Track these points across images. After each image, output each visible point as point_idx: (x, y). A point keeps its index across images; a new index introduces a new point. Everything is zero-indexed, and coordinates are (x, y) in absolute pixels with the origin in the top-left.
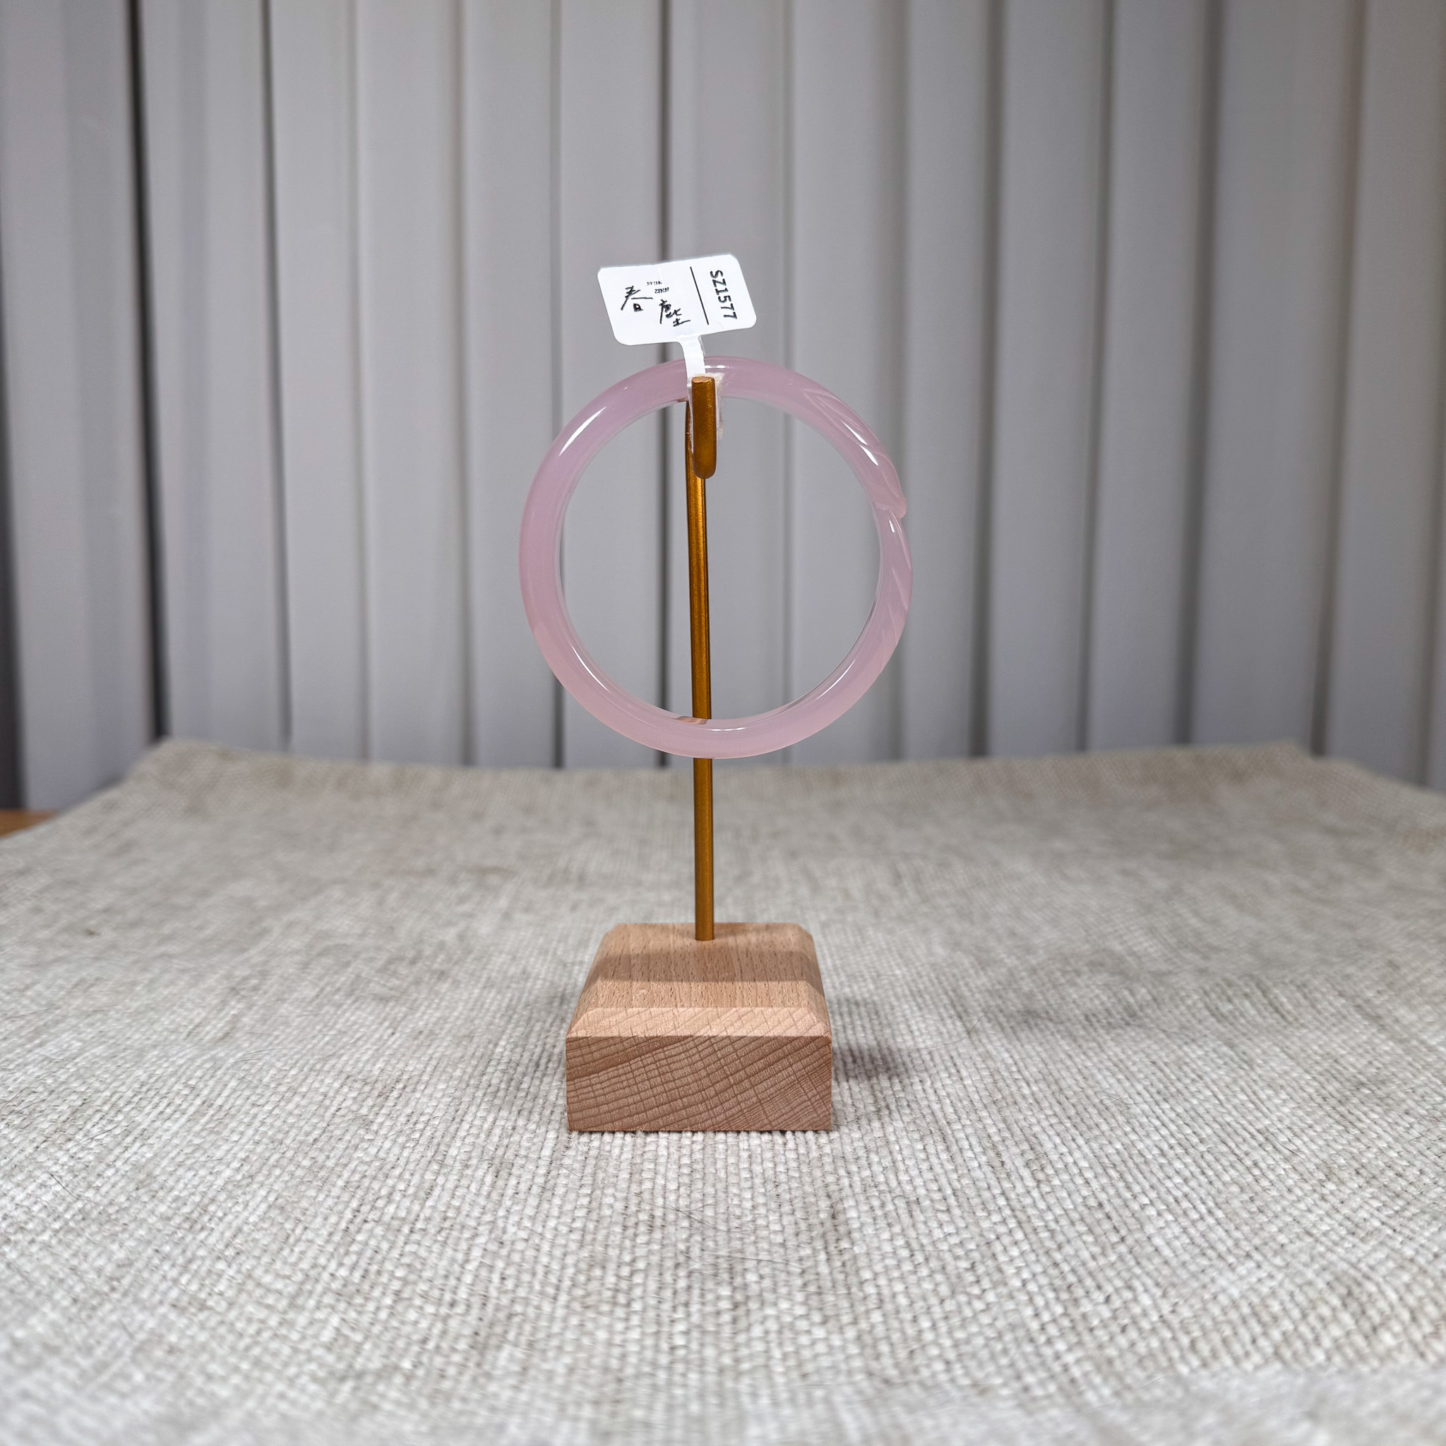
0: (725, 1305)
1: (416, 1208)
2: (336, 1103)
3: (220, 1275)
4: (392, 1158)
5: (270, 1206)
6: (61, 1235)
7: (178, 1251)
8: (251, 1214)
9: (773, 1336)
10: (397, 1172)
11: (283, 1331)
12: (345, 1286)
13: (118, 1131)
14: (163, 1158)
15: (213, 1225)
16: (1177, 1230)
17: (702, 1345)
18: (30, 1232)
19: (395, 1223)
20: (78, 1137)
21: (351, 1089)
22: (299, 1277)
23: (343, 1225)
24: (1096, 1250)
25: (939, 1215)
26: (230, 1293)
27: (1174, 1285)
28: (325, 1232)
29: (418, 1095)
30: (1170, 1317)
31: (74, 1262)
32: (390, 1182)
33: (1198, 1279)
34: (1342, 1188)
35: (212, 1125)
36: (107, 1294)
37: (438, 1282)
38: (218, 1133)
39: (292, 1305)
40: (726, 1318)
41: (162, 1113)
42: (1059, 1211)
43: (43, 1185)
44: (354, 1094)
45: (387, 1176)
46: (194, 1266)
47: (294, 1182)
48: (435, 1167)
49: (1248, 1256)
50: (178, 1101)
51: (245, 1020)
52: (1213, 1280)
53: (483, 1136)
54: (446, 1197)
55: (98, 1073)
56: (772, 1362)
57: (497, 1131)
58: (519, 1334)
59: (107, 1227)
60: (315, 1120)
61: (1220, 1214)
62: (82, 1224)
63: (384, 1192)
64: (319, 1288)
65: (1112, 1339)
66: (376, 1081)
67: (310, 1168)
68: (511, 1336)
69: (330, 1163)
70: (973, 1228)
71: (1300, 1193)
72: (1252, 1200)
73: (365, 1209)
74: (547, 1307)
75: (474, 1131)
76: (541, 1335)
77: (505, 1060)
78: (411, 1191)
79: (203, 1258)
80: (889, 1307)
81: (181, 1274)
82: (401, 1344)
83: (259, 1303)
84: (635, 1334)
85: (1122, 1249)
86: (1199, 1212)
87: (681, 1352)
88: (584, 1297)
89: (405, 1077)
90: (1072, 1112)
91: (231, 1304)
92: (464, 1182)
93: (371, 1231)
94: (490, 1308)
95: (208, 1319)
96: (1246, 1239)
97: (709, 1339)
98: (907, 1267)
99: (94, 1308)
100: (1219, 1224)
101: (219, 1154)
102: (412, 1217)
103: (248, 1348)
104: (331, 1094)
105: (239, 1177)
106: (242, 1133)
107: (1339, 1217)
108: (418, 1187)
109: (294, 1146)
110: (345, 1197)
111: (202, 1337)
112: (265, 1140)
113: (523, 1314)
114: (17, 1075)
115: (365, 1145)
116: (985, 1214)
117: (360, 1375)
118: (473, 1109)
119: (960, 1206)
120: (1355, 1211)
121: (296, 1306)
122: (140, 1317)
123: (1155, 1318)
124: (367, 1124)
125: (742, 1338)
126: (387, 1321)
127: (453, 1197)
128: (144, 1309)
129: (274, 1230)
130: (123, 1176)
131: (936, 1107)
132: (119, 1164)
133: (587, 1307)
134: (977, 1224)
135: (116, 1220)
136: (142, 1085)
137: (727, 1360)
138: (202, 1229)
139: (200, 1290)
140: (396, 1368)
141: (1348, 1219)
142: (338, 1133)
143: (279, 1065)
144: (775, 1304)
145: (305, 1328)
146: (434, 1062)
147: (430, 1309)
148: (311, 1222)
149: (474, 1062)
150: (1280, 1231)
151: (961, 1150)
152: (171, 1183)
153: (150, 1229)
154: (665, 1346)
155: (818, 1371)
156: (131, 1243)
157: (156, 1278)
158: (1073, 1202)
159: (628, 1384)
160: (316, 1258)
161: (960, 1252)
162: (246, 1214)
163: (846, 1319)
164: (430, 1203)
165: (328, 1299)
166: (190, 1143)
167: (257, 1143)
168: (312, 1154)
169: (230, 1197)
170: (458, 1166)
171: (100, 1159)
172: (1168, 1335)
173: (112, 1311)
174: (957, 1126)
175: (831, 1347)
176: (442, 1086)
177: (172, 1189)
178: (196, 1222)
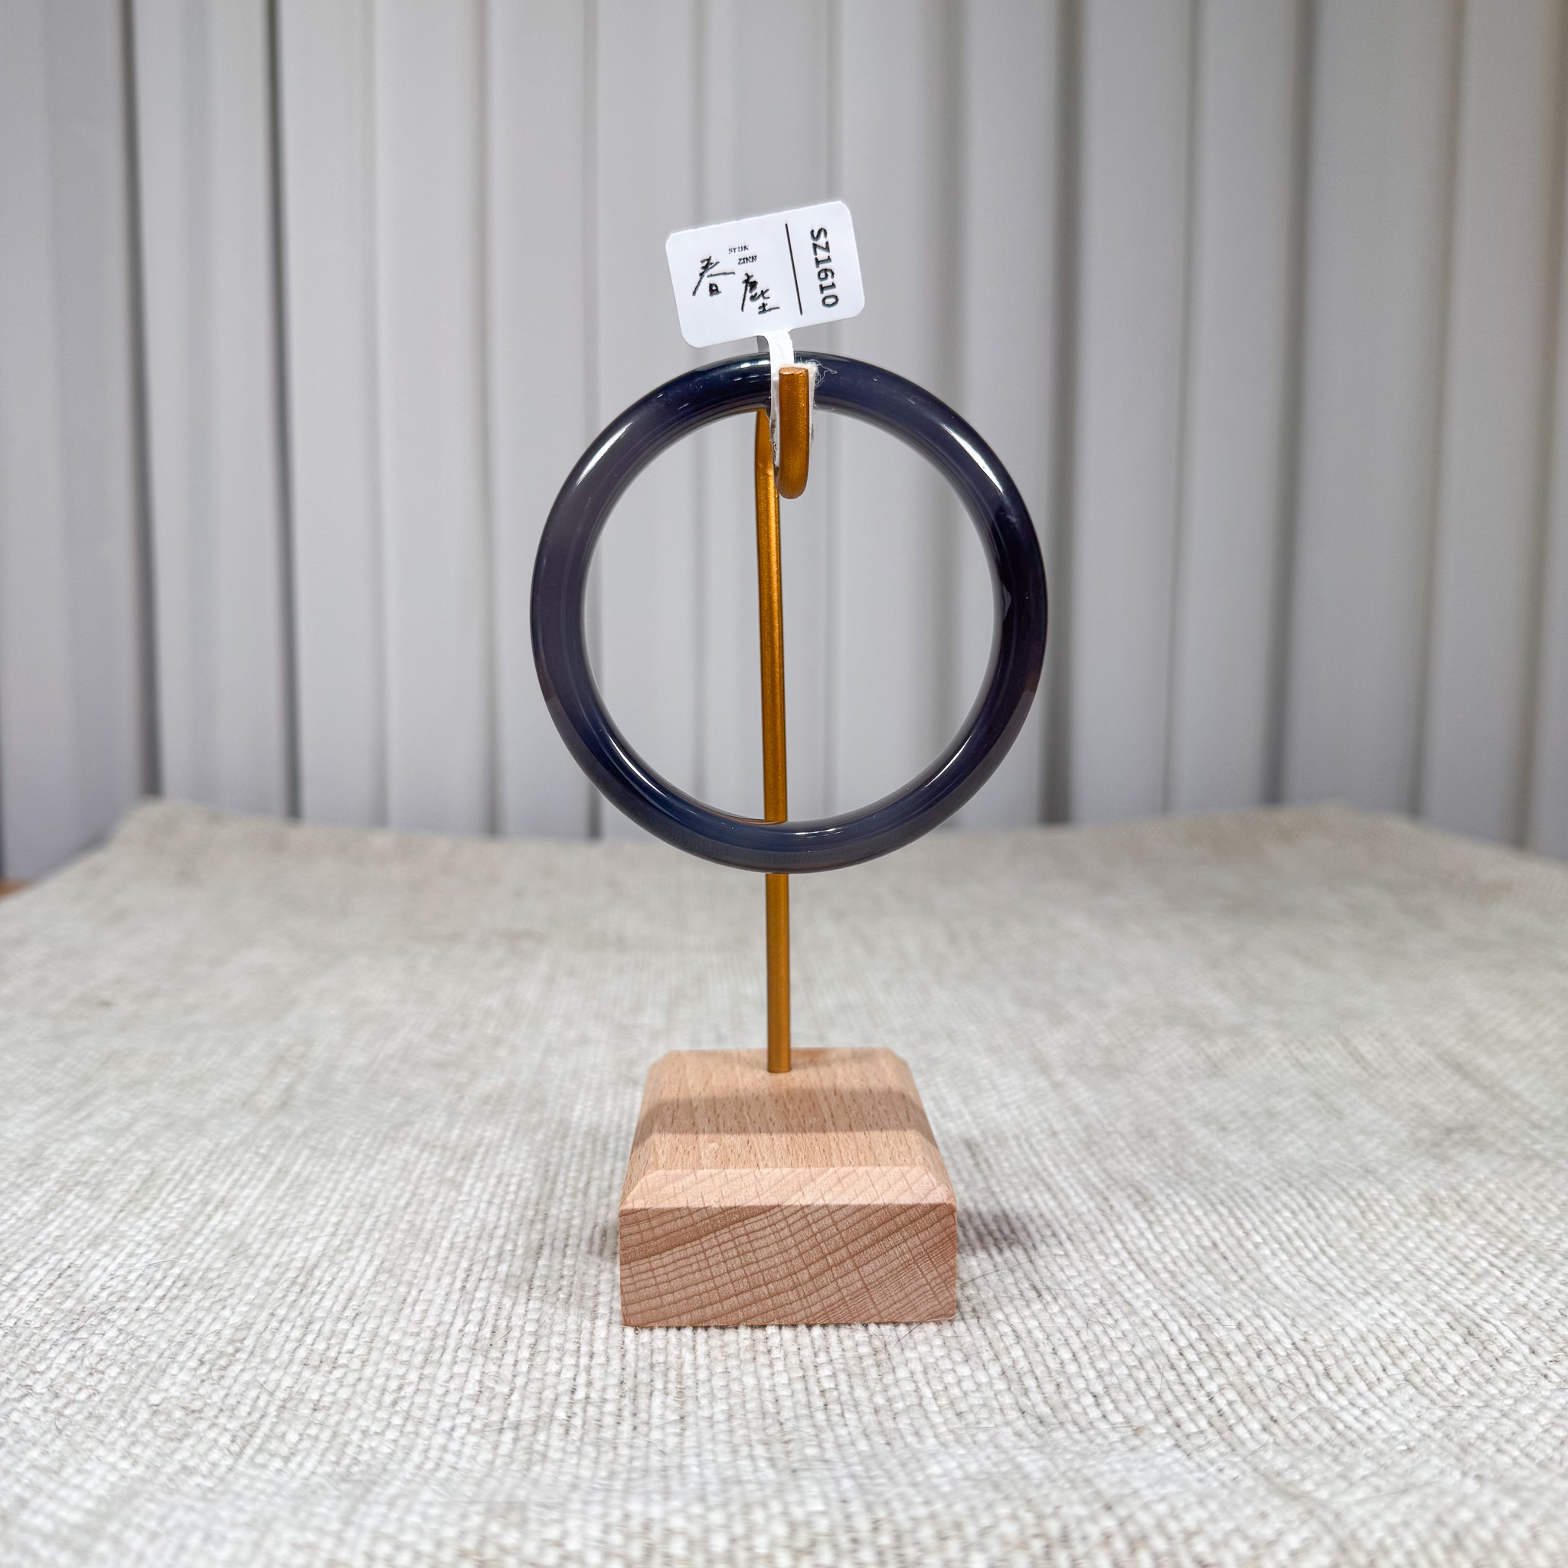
0: (864, 1350)
1: (530, 1266)
2: (420, 1166)
3: (346, 1335)
4: (492, 1218)
5: (377, 1272)
6: (167, 1301)
7: (293, 1314)
8: (360, 1278)
9: (919, 1377)
10: (501, 1232)
11: (425, 1385)
12: (476, 1341)
13: (196, 1199)
14: (252, 1226)
15: (324, 1289)
16: (1293, 1269)
17: (851, 1387)
18: (133, 1299)
19: (513, 1282)
20: (156, 1205)
21: (431, 1154)
22: (427, 1334)
23: (458, 1285)
24: (1218, 1287)
25: (1059, 1260)
26: (360, 1351)
27: (1302, 1316)
28: (443, 1293)
29: (502, 1157)
30: (1302, 1345)
31: (190, 1326)
32: (497, 1242)
33: (1322, 1311)
34: (1446, 1224)
35: (294, 1190)
36: (233, 1355)
37: (572, 1336)
38: (302, 1198)
39: (426, 1360)
40: (869, 1362)
41: (237, 1180)
42: (1175, 1253)
43: (131, 1255)
44: (435, 1159)
45: (491, 1237)
46: (316, 1327)
47: (397, 1244)
48: (539, 1226)
49: (1367, 1293)
50: (251, 1169)
51: (302, 1088)
52: (1337, 1313)
53: (580, 1195)
54: (558, 1255)
55: (161, 1141)
56: (925, 1402)
57: (593, 1190)
58: (666, 1382)
59: (213, 1292)
60: (401, 1184)
61: (1332, 1253)
62: (187, 1291)
63: (493, 1252)
64: (452, 1343)
65: (1249, 1365)
66: (457, 1147)
67: (408, 1232)
68: (659, 1384)
69: (429, 1226)
70: (1093, 1270)
71: (1406, 1229)
72: (1361, 1237)
73: (477, 1268)
74: (688, 1357)
75: (569, 1191)
76: (690, 1382)
77: (585, 1122)
78: (520, 1251)
79: (324, 1319)
80: (1028, 1343)
81: (305, 1335)
82: (549, 1394)
83: (393, 1358)
84: (782, 1379)
85: (1244, 1287)
86: (1311, 1251)
87: (835, 1393)
88: (722, 1347)
89: (486, 1141)
90: (1171, 1163)
91: (364, 1362)
92: (571, 1241)
93: (489, 1288)
94: (630, 1357)
95: (345, 1375)
96: (1362, 1277)
97: (857, 1381)
98: (1037, 1306)
99: (225, 1368)
100: (1332, 1261)
101: (310, 1219)
102: (529, 1274)
103: (395, 1403)
104: (412, 1159)
105: (337, 1242)
106: (328, 1199)
107: (1444, 1255)
108: (527, 1248)
109: (385, 1210)
110: (453, 1258)
111: (344, 1393)
112: (355, 1204)
113: (665, 1363)
114: (73, 1145)
115: (460, 1206)
116: (1103, 1258)
117: (517, 1427)
118: (563, 1170)
119: (1077, 1250)
120: (1461, 1249)
121: (433, 1362)
122: (275, 1376)
123: (1289, 1345)
124: (458, 1186)
125: (889, 1379)
126: (529, 1372)
127: (565, 1256)
128: (274, 1368)
129: (390, 1294)
130: (215, 1244)
131: (1035, 1160)
132: (206, 1231)
133: (728, 1356)
134: (1097, 1267)
135: (222, 1285)
136: (211, 1153)
137: (880, 1400)
138: (313, 1293)
139: (328, 1348)
140: (552, 1417)
141: (1456, 1258)
142: (429, 1195)
143: (350, 1133)
144: (915, 1348)
145: (447, 1382)
146: (512, 1127)
147: (569, 1360)
148: (425, 1284)
149: (553, 1126)
150: (1394, 1270)
151: (1068, 1197)
152: (266, 1250)
153: (259, 1294)
154: (816, 1390)
155: (971, 1409)
156: (245, 1309)
157: (280, 1338)
158: (1188, 1243)
159: (789, 1426)
160: (439, 1315)
161: (1087, 1291)
162: (354, 1279)
163: (987, 1355)
164: (541, 1262)
165: (463, 1354)
166: (274, 1211)
167: (347, 1207)
168: (407, 1217)
169: (332, 1263)
170: (563, 1226)
171: (185, 1227)
172: (1302, 1361)
173: (242, 1370)
174: (1059, 1178)
175: (979, 1385)
176: (526, 1148)
177: (268, 1257)
178: (304, 1286)
